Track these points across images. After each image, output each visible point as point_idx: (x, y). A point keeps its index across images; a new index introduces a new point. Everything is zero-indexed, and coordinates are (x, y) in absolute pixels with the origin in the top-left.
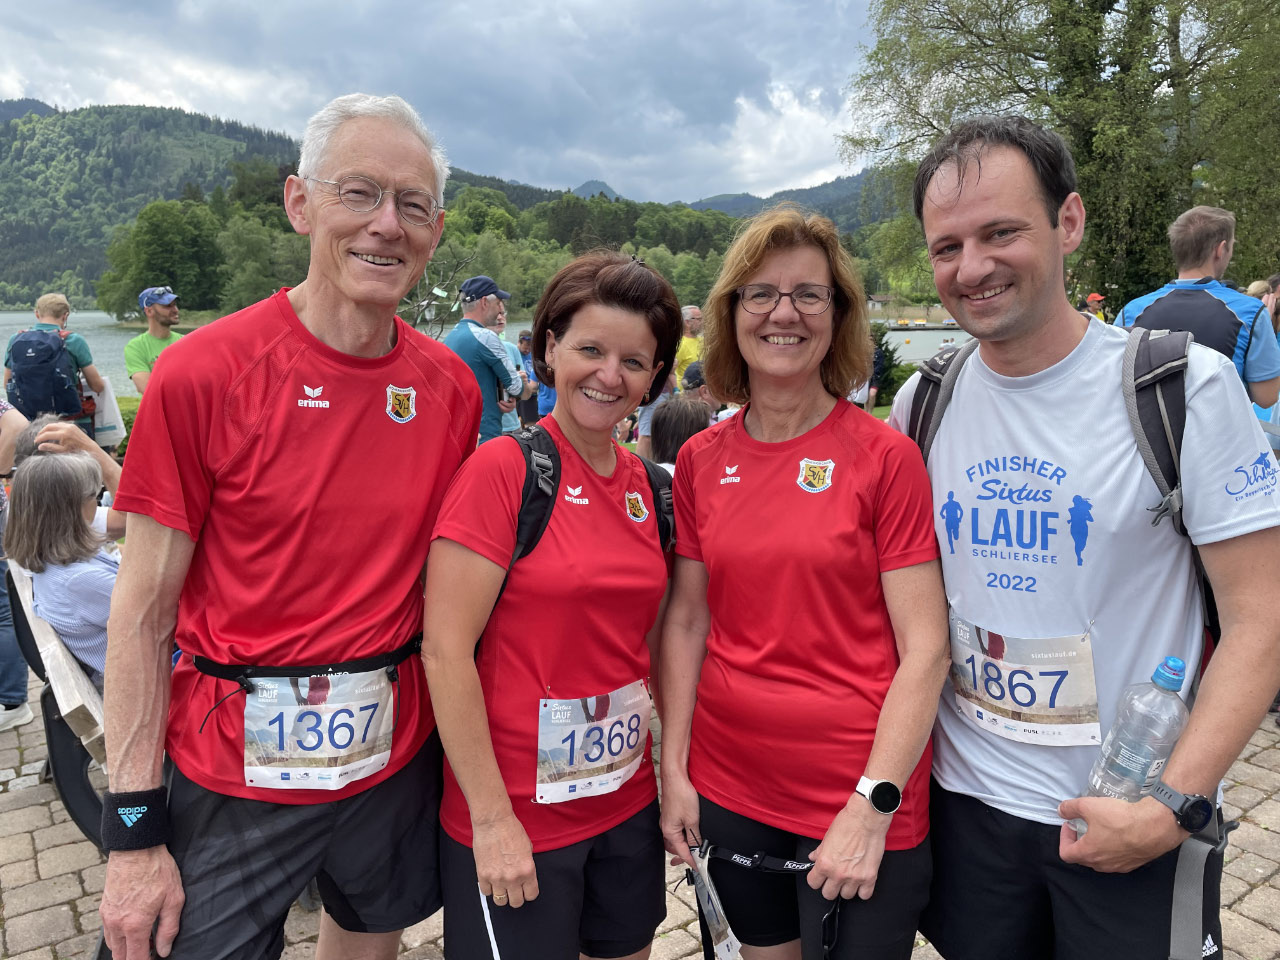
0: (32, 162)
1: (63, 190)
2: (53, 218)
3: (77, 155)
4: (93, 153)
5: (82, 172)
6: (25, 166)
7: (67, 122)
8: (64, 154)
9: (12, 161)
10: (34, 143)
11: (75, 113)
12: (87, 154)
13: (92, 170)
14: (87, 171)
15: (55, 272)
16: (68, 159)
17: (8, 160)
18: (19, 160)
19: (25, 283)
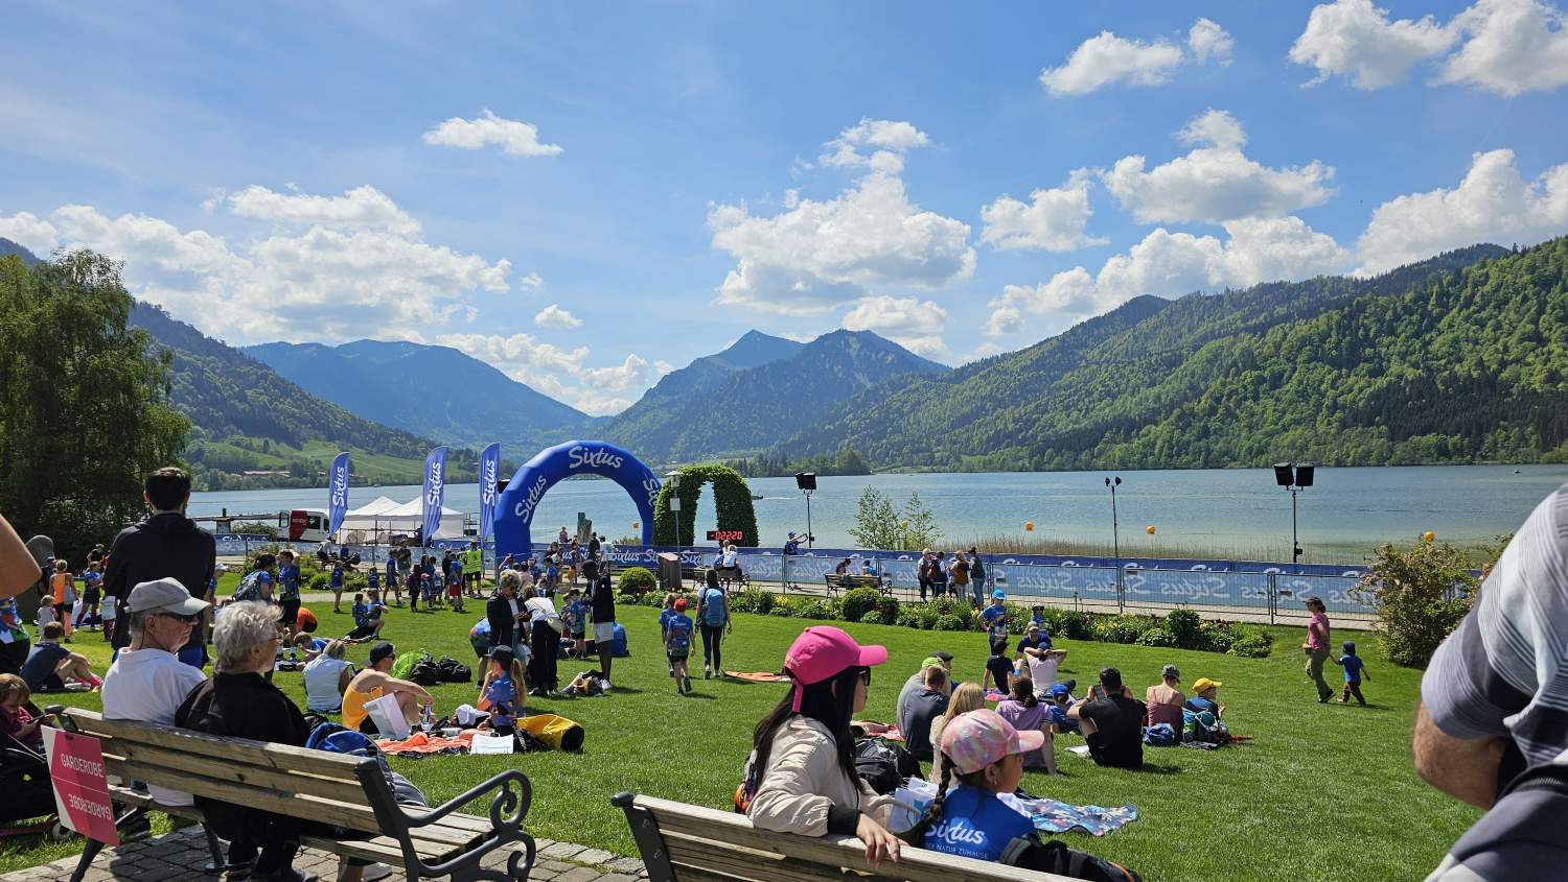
0: (1482, 308)
1: (1517, 334)
2: (1504, 364)
3: (1538, 294)
4: (1556, 289)
5: (1541, 312)
6: (1474, 312)
7: (1527, 261)
8: (1520, 297)
9: (1461, 310)
10: (1487, 288)
11: (1538, 248)
12: (1548, 292)
13: (1553, 309)
14: (1549, 310)
15: (1502, 423)
16: (1525, 299)
17: (1455, 310)
18: (1469, 308)
19: (1468, 434)
